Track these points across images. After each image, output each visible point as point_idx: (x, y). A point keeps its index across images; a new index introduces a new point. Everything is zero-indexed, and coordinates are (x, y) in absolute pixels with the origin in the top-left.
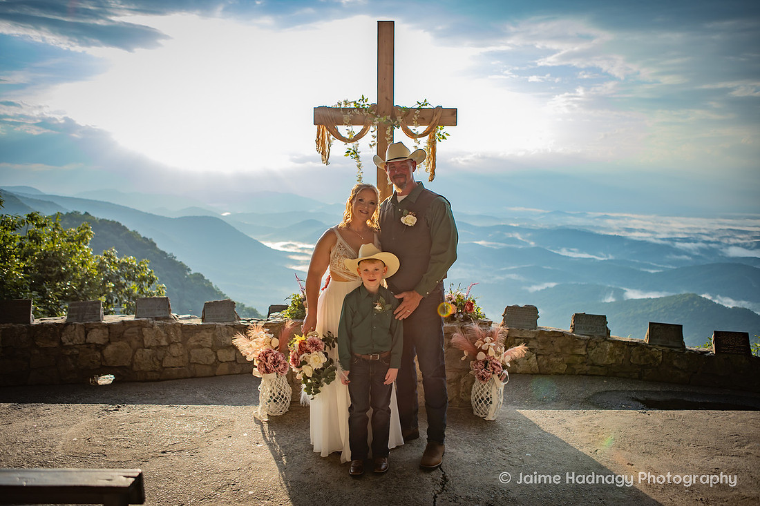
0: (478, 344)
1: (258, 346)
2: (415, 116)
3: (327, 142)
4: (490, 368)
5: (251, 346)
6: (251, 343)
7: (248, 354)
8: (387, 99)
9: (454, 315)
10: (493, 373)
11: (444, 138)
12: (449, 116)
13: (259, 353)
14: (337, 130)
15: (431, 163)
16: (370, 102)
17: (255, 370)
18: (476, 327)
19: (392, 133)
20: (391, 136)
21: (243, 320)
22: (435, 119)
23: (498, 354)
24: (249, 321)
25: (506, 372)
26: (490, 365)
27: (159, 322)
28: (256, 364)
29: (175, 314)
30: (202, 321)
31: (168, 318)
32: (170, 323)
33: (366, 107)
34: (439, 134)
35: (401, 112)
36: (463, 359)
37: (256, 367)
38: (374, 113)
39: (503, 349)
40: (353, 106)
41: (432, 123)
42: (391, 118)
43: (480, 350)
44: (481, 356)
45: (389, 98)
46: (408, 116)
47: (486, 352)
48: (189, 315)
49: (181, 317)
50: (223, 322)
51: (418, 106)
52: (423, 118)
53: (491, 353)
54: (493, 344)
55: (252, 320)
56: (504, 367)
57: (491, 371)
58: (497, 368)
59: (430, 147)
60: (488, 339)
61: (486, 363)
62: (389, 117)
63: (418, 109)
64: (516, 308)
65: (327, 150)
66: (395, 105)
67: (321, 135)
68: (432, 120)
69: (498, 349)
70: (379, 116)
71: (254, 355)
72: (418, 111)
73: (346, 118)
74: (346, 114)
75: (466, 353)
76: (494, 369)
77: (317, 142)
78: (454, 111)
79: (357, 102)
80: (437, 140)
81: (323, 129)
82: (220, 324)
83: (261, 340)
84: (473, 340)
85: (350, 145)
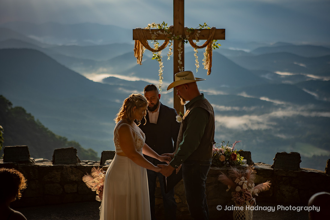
0: (237, 181)
1: (99, 182)
2: (198, 35)
3: (141, 51)
4: (243, 197)
5: (94, 182)
6: (95, 180)
7: (92, 187)
8: (179, 23)
9: (223, 162)
10: (246, 200)
11: (217, 47)
12: (220, 34)
13: (99, 186)
14: (148, 44)
15: (209, 63)
16: (169, 26)
17: (98, 197)
18: (235, 170)
19: (183, 46)
20: (182, 48)
21: (83, 162)
22: (210, 36)
23: (250, 188)
24: (87, 163)
25: (254, 199)
26: (243, 195)
27: (22, 165)
28: (97, 193)
29: (32, 158)
30: (53, 164)
31: (28, 162)
32: (30, 166)
33: (166, 29)
34: (214, 45)
35: (189, 32)
36: (227, 190)
37: (98, 195)
38: (171, 33)
39: (254, 185)
40: (158, 27)
41: (209, 39)
42: (183, 36)
43: (238, 185)
44: (238, 189)
45: (181, 22)
46: (194, 34)
47: (241, 186)
48: (42, 159)
49: (36, 160)
50: (68, 164)
51: (199, 28)
52: (203, 36)
53: (245, 187)
54: (246, 182)
55: (89, 162)
56: (254, 196)
57: (244, 198)
58: (248, 197)
59: (208, 53)
60: (243, 178)
61: (241, 193)
62: (180, 36)
63: (200, 30)
64: (284, 154)
65: (141, 55)
66: (185, 27)
67: (137, 46)
68: (208, 37)
69: (250, 185)
70: (174, 35)
71: (96, 188)
72: (199, 32)
73: (153, 36)
74: (153, 34)
75: (229, 187)
76: (246, 197)
77: (135, 51)
78: (223, 31)
79: (161, 25)
80: (213, 48)
81: (139, 42)
82: (67, 165)
83: (101, 178)
84: (233, 179)
85: (156, 53)
